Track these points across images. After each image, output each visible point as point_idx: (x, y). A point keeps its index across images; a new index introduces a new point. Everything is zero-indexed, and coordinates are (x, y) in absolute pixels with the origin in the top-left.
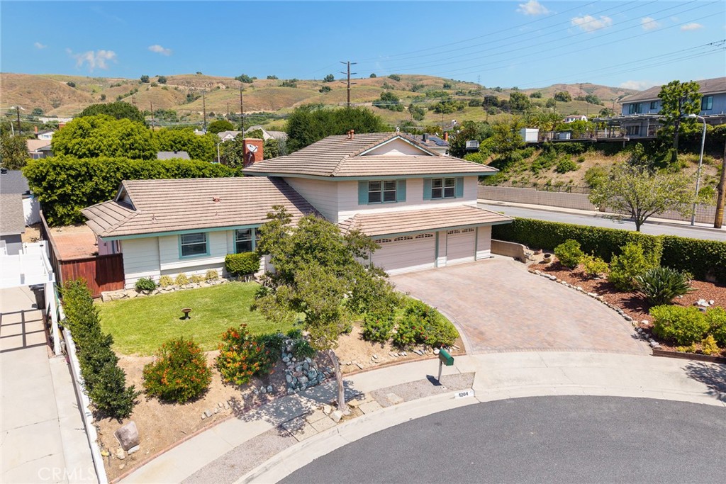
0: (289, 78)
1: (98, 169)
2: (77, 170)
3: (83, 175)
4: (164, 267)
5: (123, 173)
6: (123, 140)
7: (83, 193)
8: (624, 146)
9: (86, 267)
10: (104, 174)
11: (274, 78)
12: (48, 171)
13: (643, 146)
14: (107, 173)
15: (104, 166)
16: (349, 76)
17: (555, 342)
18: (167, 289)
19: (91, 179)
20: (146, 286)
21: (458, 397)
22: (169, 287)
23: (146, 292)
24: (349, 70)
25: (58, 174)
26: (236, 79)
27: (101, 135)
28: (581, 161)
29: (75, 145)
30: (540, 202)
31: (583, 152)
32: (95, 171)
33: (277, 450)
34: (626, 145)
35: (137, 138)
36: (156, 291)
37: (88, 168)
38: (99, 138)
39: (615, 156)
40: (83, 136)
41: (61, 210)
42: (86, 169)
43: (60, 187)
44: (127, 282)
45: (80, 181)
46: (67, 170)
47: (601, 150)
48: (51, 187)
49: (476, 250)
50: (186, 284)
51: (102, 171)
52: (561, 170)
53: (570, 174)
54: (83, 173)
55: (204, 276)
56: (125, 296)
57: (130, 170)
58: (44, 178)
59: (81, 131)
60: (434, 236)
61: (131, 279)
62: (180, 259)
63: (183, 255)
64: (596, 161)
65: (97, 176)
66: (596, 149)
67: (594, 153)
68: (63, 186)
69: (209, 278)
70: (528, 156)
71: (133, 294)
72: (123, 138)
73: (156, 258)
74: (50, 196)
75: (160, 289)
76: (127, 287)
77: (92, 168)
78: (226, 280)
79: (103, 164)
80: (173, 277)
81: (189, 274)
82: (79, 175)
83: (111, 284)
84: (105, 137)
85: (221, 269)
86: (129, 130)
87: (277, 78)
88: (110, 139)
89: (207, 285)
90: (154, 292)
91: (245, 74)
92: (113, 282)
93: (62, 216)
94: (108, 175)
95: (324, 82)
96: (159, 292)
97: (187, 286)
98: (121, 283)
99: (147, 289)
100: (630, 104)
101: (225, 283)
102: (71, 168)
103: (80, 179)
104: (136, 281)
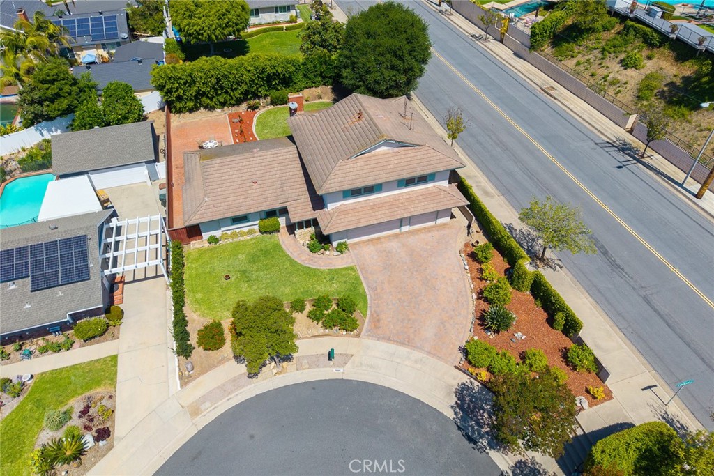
4: (223, 229)
5: (216, 79)
8: (697, 55)
9: (182, 231)
12: (166, 82)
17: (414, 339)
20: (213, 242)
21: (335, 371)
25: (173, 83)
28: (649, 58)
29: (185, 26)
30: (586, 100)
31: (658, 48)
33: (244, 386)
34: (699, 55)
40: (191, 17)
41: (178, 105)
42: (190, 79)
43: (175, 92)
46: (178, 79)
47: (674, 51)
48: (170, 91)
49: (437, 218)
50: (236, 238)
52: (625, 64)
53: (631, 72)
56: (203, 246)
58: (164, 86)
61: (206, 235)
62: (232, 225)
63: (233, 222)
64: (662, 64)
66: (670, 49)
67: (667, 52)
68: (177, 90)
69: (249, 234)
70: (608, 30)
71: (207, 245)
72: (220, 18)
74: (170, 97)
75: (221, 242)
76: (204, 239)
78: (260, 233)
80: (229, 232)
82: (186, 82)
83: (195, 237)
89: (248, 238)
90: (218, 244)
92: (197, 236)
93: (180, 108)
98: (201, 236)
101: (258, 236)
102: (180, 78)
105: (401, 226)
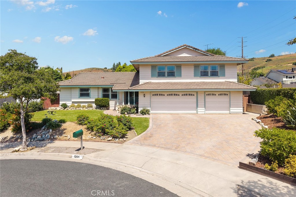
4: (73, 101)
18: (71, 108)
21: (73, 158)
24: (242, 41)
49: (230, 107)
60: (195, 95)
62: (79, 98)
63: (80, 96)
73: (70, 96)
75: (68, 108)
80: (76, 105)
81: (82, 105)
89: (86, 109)
90: (66, 109)
96: (68, 109)
97: (79, 109)
101: (94, 109)
105: (197, 107)
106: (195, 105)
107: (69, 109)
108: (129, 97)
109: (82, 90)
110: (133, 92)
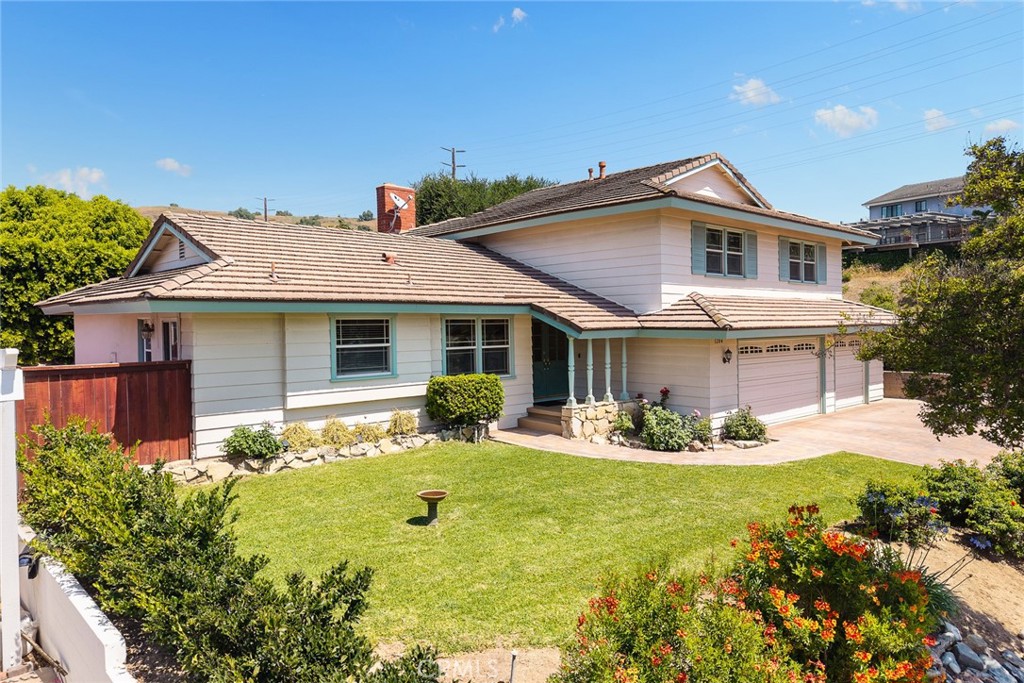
0: (308, 214)
1: (58, 258)
2: (12, 257)
3: (25, 269)
4: (293, 402)
6: (98, 229)
7: (22, 304)
8: (911, 256)
9: (89, 390)
10: (70, 269)
11: (286, 214)
13: (945, 253)
14: (76, 267)
15: (71, 254)
16: (454, 169)
18: (305, 456)
19: (41, 278)
20: (256, 448)
22: (312, 453)
23: (255, 464)
24: (453, 162)
26: (230, 214)
27: (54, 218)
32: (50, 262)
34: (913, 254)
35: (124, 225)
36: (280, 463)
37: (36, 256)
38: (52, 221)
39: (900, 270)
42: (32, 257)
44: (200, 438)
45: (18, 280)
47: (873, 263)
49: (867, 384)
50: (350, 444)
51: (65, 263)
54: (26, 264)
55: (386, 426)
56: (201, 474)
57: (122, 265)
59: (15, 209)
60: (817, 348)
61: (212, 430)
62: (333, 382)
63: (339, 372)
64: (872, 279)
65: (54, 271)
66: (865, 263)
67: (863, 268)
69: (396, 432)
71: (220, 470)
72: (97, 225)
73: (276, 377)
75: (289, 456)
76: (200, 452)
77: (46, 255)
78: (434, 436)
79: (68, 249)
80: (316, 426)
81: (350, 421)
83: (155, 444)
84: (62, 222)
85: (416, 412)
86: (109, 211)
87: (291, 215)
88: (72, 225)
89: (396, 449)
90: (275, 465)
91: (243, 208)
92: (162, 438)
94: (77, 272)
95: (359, 220)
96: (286, 466)
97: (354, 450)
98: (183, 442)
99: (259, 456)
100: (882, 206)
101: (431, 444)
103: (18, 276)
104: (228, 434)
105: (823, 390)
106: (815, 385)
107: (296, 464)
108: (590, 367)
109: (348, 329)
110: (604, 340)
